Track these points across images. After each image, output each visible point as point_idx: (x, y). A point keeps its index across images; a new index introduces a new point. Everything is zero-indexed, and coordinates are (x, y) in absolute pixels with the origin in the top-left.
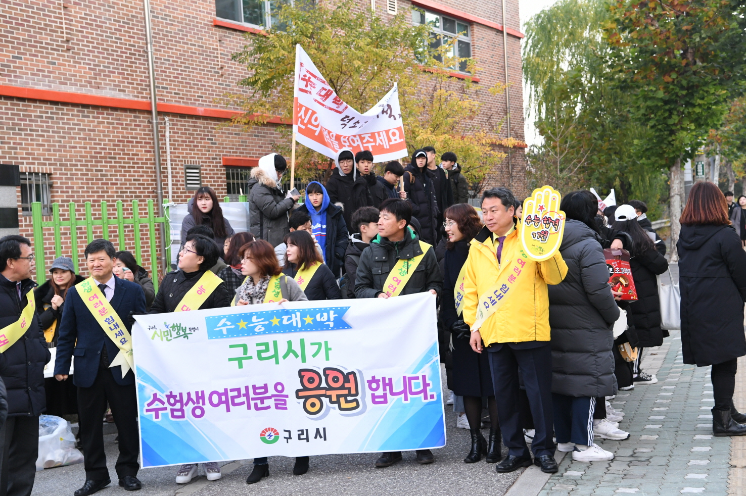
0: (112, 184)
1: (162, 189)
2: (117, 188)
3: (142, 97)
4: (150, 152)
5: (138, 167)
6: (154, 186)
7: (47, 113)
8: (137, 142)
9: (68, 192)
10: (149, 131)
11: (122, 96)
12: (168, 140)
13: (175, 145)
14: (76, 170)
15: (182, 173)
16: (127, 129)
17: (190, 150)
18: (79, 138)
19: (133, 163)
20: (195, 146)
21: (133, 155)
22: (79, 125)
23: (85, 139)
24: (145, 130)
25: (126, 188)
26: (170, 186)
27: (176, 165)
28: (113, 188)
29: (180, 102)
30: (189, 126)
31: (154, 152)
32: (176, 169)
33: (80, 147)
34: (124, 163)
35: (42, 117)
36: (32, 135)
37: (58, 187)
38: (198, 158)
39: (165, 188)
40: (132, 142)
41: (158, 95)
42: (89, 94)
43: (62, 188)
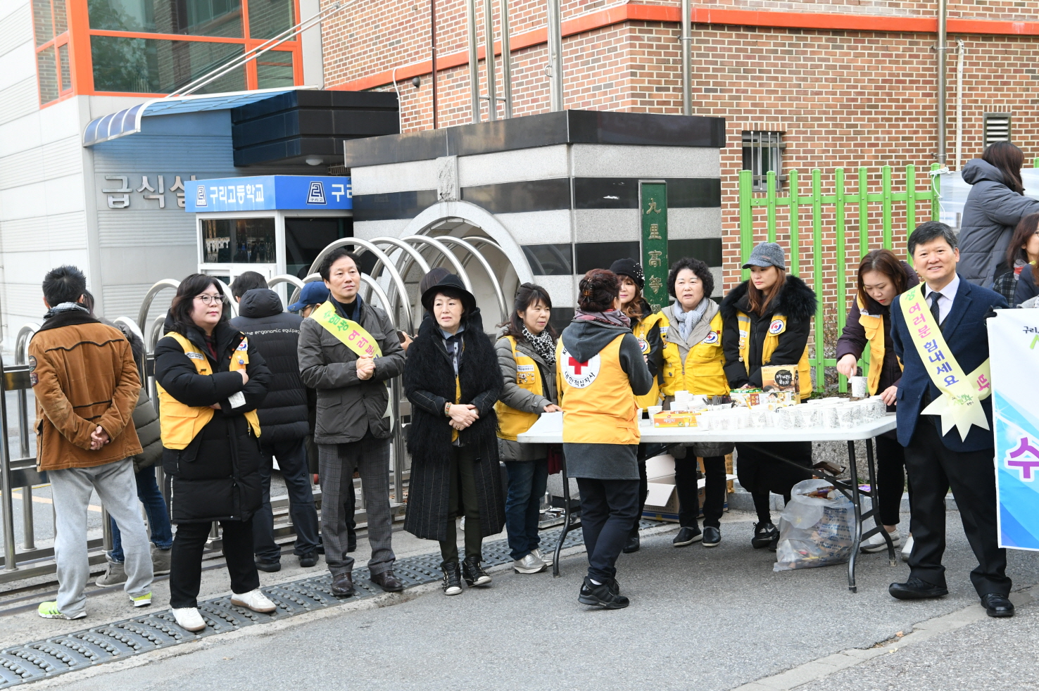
0: (871, 145)
1: (945, 150)
2: (876, 151)
3: (925, 13)
4: (930, 95)
5: (910, 120)
6: (934, 147)
7: (784, 45)
8: (911, 82)
9: (806, 158)
10: (932, 63)
11: (894, 13)
12: (960, 75)
13: (970, 83)
14: (819, 126)
15: (980, 126)
16: (897, 62)
17: (996, 90)
18: (826, 80)
19: (904, 113)
20: (1004, 83)
21: (904, 101)
22: (828, 60)
23: (834, 80)
24: (925, 63)
25: (890, 151)
26: (959, 147)
27: (971, 114)
28: (871, 151)
29: (984, 15)
30: (996, 52)
31: (937, 95)
32: (970, 120)
33: (827, 93)
34: (890, 113)
35: (776, 51)
36: (761, 78)
37: (792, 151)
38: (1008, 102)
39: (951, 150)
40: (904, 82)
41: (950, 7)
42: (845, 13)
43: (798, 152)
